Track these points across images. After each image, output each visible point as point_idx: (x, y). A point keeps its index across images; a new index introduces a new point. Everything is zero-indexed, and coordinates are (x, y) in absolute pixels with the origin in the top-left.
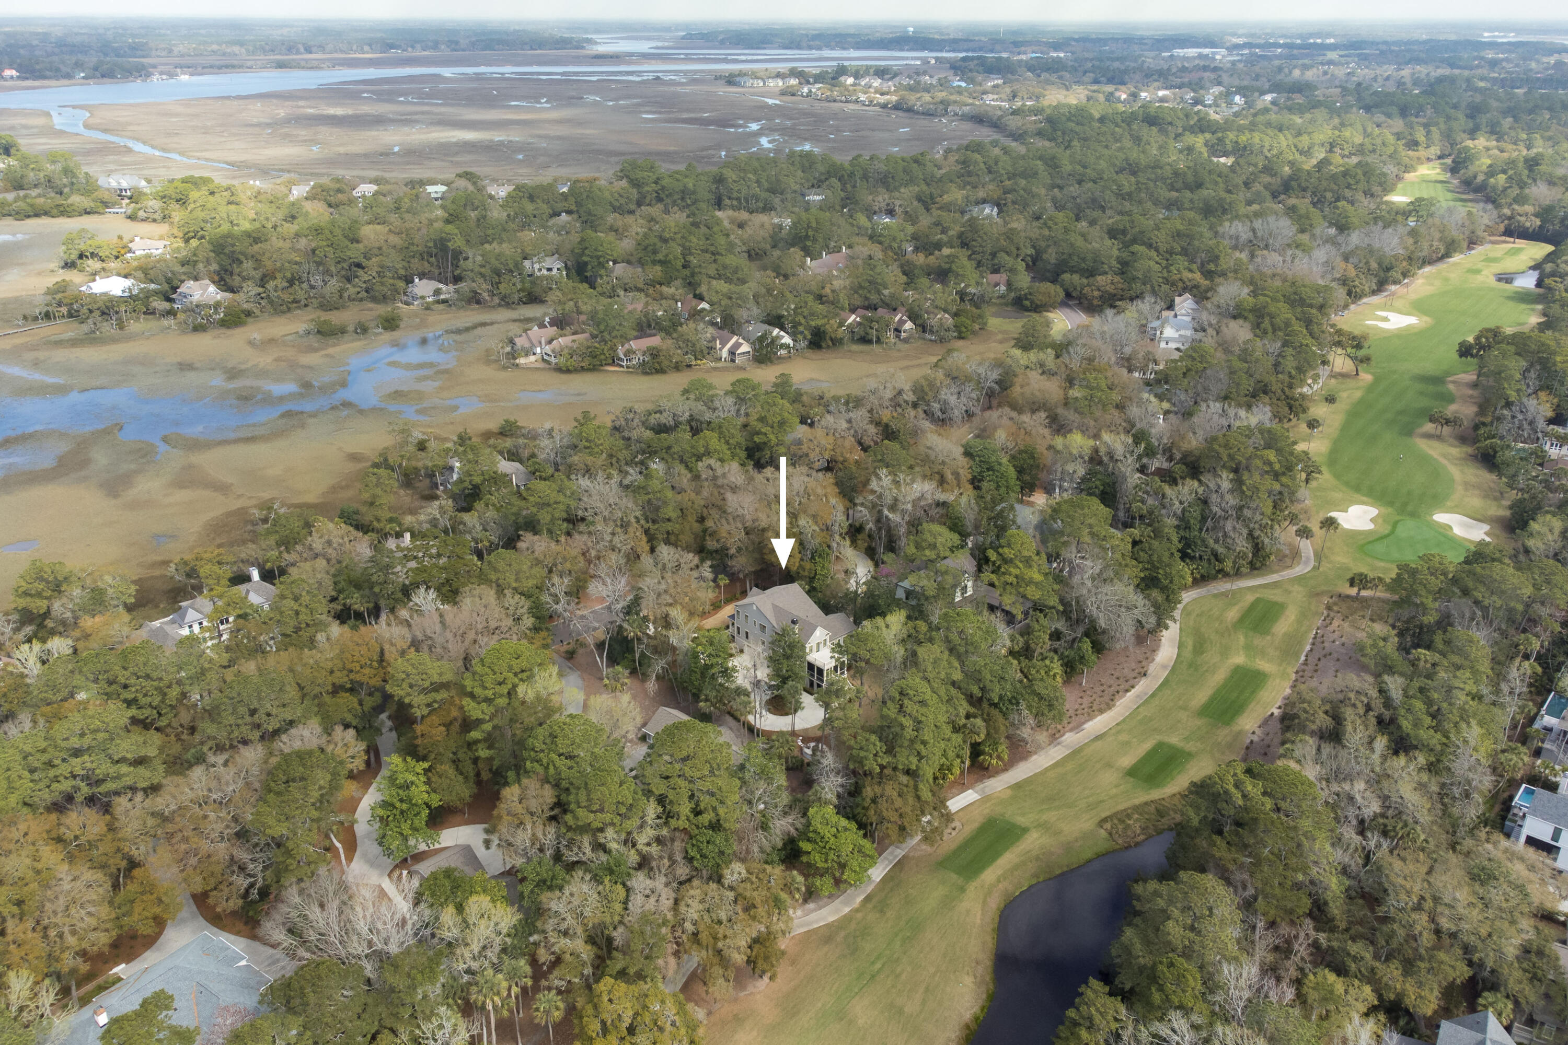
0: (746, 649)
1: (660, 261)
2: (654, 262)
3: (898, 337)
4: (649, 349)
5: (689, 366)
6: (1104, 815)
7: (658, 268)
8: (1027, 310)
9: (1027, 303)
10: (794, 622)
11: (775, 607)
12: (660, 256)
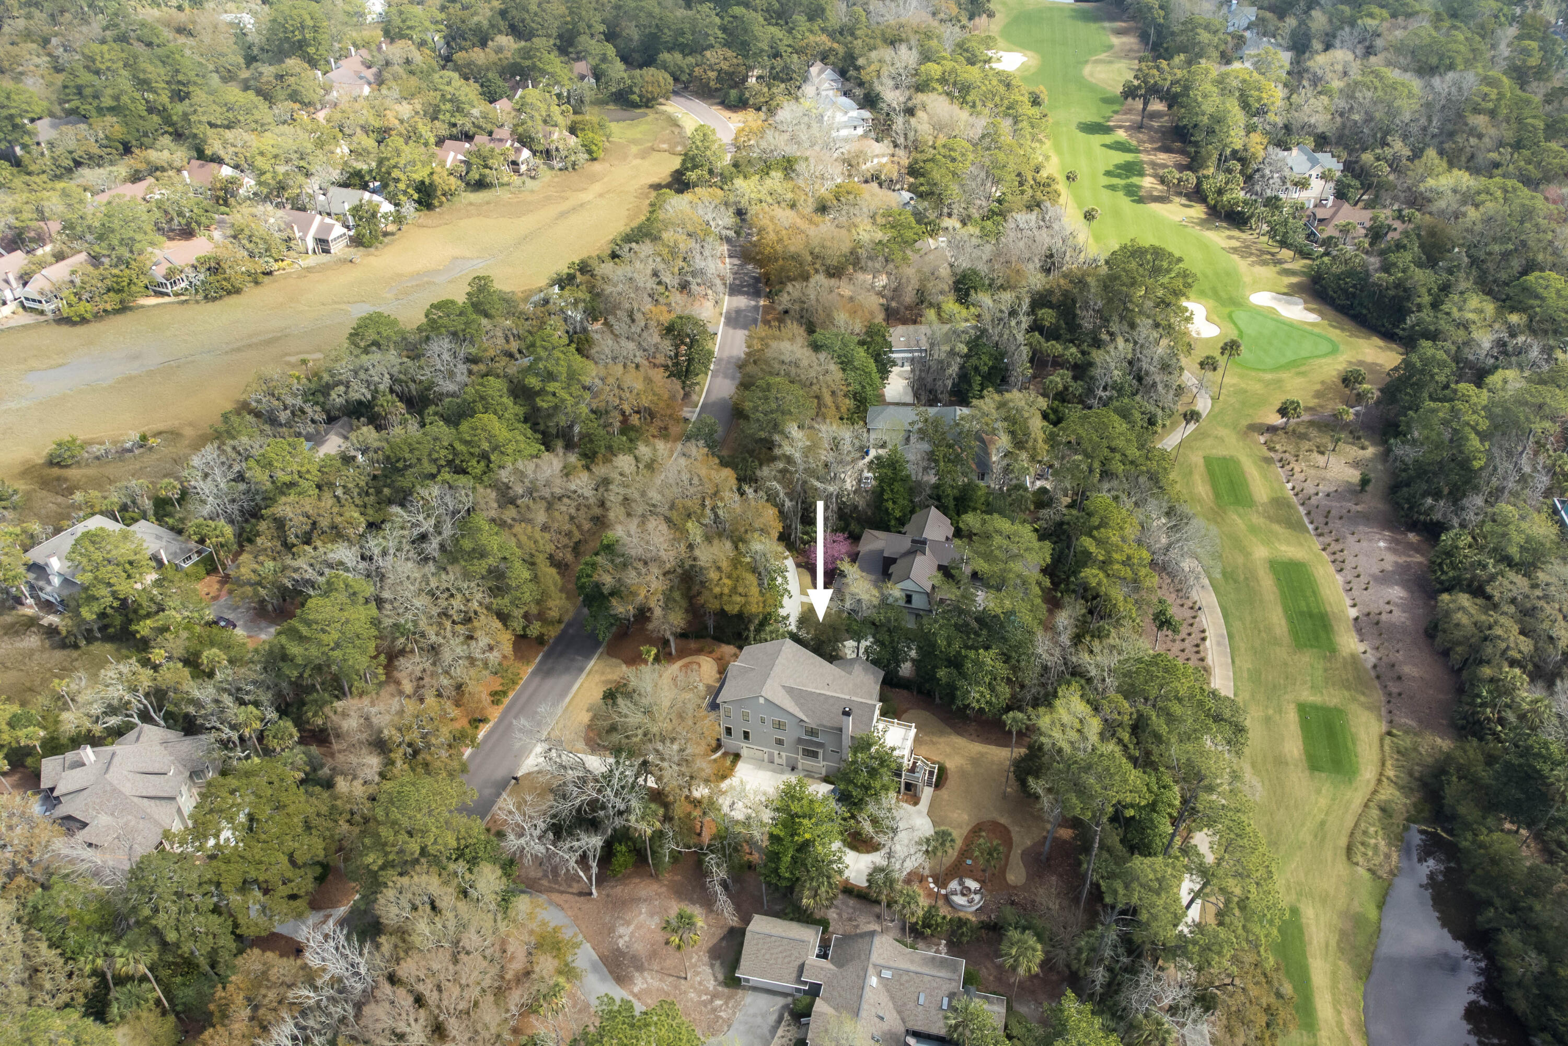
0: (744, 752)
1: (111, 109)
2: (100, 111)
3: (516, 171)
4: (202, 261)
5: (270, 273)
6: (1343, 842)
7: (110, 119)
8: (635, 105)
9: (635, 98)
10: (847, 714)
11: (790, 691)
12: (107, 102)
